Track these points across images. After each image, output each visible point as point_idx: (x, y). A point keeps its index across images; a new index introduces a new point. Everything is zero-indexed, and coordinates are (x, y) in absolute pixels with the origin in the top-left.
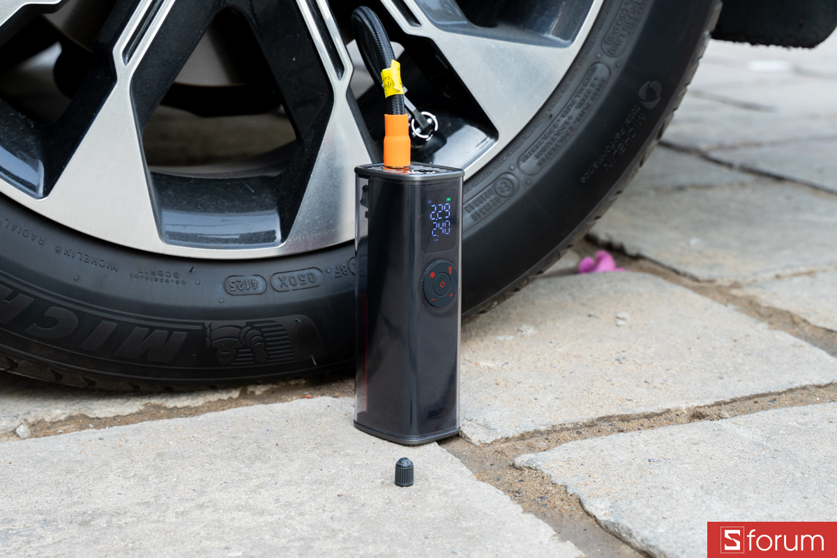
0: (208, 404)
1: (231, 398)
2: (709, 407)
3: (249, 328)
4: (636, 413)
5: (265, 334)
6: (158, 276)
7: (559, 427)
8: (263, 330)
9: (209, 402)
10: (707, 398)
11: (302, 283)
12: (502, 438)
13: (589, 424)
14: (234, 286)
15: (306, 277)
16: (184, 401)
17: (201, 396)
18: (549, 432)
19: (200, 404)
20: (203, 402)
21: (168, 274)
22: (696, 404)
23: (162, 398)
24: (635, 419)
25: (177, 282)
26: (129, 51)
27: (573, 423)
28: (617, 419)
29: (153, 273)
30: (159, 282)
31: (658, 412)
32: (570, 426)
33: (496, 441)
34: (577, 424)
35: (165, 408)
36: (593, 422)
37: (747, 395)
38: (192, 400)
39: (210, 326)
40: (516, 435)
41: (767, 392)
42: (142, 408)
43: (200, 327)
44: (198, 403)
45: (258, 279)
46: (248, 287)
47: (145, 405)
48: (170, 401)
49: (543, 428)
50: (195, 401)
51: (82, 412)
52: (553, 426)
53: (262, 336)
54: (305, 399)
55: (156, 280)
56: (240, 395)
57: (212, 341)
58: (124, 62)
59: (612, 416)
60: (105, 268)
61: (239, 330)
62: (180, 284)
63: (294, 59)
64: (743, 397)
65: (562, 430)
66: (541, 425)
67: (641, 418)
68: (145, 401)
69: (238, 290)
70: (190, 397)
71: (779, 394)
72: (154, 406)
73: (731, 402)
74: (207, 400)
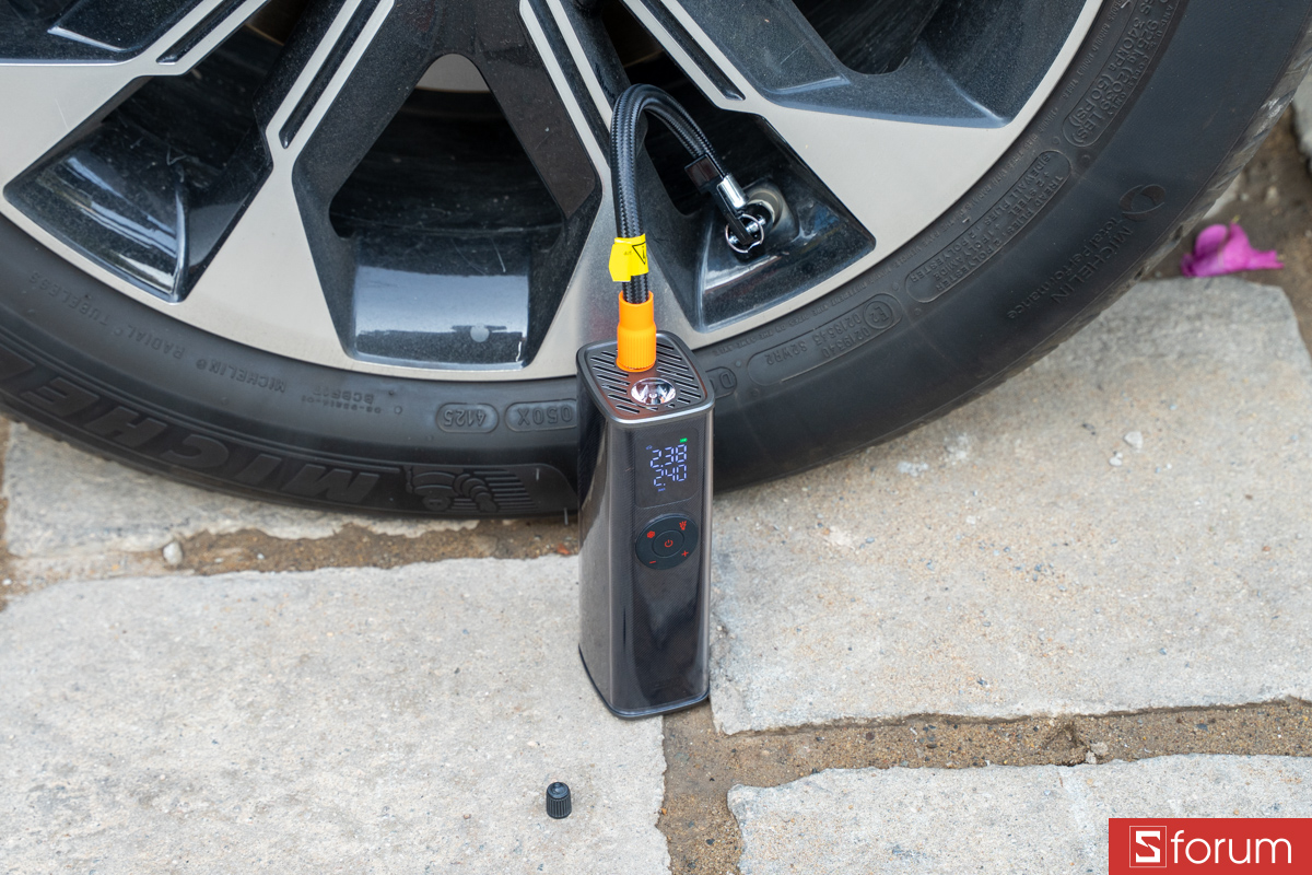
0: (430, 536)
1: (464, 529)
2: (1096, 717)
3: (468, 475)
4: (972, 715)
5: (491, 485)
6: (342, 400)
7: (845, 721)
8: (487, 479)
9: (433, 532)
10: (1102, 701)
11: (552, 421)
12: (751, 730)
13: (894, 722)
14: (450, 419)
15: (559, 412)
16: (397, 527)
17: (422, 523)
18: (826, 728)
19: (419, 534)
20: (423, 531)
21: (357, 397)
22: (1077, 711)
23: (369, 519)
24: (968, 723)
25: (369, 409)
26: (288, 132)
27: (868, 719)
28: (940, 719)
29: (336, 395)
30: (342, 408)
31: (1009, 718)
32: (863, 722)
33: (741, 733)
34: (874, 720)
35: (371, 535)
36: (899, 720)
37: (1171, 705)
38: (409, 528)
39: (411, 470)
40: (773, 727)
41: (1207, 705)
42: (338, 530)
43: (397, 470)
44: (415, 533)
45: (488, 410)
46: (470, 422)
47: (345, 526)
48: (378, 524)
49: (817, 721)
50: (411, 531)
51: (260, 526)
52: (835, 720)
53: (486, 485)
54: (558, 556)
55: (339, 405)
56: (478, 526)
57: (414, 487)
58: (283, 145)
59: (935, 715)
60: (267, 388)
61: (453, 477)
62: (373, 413)
63: (547, 130)
64: (1162, 709)
65: (848, 726)
66: (817, 717)
67: (979, 723)
68: (346, 519)
69: (454, 424)
70: (406, 523)
71: (1229, 709)
72: (357, 529)
73: (1139, 714)
74: (430, 529)
